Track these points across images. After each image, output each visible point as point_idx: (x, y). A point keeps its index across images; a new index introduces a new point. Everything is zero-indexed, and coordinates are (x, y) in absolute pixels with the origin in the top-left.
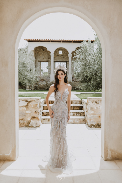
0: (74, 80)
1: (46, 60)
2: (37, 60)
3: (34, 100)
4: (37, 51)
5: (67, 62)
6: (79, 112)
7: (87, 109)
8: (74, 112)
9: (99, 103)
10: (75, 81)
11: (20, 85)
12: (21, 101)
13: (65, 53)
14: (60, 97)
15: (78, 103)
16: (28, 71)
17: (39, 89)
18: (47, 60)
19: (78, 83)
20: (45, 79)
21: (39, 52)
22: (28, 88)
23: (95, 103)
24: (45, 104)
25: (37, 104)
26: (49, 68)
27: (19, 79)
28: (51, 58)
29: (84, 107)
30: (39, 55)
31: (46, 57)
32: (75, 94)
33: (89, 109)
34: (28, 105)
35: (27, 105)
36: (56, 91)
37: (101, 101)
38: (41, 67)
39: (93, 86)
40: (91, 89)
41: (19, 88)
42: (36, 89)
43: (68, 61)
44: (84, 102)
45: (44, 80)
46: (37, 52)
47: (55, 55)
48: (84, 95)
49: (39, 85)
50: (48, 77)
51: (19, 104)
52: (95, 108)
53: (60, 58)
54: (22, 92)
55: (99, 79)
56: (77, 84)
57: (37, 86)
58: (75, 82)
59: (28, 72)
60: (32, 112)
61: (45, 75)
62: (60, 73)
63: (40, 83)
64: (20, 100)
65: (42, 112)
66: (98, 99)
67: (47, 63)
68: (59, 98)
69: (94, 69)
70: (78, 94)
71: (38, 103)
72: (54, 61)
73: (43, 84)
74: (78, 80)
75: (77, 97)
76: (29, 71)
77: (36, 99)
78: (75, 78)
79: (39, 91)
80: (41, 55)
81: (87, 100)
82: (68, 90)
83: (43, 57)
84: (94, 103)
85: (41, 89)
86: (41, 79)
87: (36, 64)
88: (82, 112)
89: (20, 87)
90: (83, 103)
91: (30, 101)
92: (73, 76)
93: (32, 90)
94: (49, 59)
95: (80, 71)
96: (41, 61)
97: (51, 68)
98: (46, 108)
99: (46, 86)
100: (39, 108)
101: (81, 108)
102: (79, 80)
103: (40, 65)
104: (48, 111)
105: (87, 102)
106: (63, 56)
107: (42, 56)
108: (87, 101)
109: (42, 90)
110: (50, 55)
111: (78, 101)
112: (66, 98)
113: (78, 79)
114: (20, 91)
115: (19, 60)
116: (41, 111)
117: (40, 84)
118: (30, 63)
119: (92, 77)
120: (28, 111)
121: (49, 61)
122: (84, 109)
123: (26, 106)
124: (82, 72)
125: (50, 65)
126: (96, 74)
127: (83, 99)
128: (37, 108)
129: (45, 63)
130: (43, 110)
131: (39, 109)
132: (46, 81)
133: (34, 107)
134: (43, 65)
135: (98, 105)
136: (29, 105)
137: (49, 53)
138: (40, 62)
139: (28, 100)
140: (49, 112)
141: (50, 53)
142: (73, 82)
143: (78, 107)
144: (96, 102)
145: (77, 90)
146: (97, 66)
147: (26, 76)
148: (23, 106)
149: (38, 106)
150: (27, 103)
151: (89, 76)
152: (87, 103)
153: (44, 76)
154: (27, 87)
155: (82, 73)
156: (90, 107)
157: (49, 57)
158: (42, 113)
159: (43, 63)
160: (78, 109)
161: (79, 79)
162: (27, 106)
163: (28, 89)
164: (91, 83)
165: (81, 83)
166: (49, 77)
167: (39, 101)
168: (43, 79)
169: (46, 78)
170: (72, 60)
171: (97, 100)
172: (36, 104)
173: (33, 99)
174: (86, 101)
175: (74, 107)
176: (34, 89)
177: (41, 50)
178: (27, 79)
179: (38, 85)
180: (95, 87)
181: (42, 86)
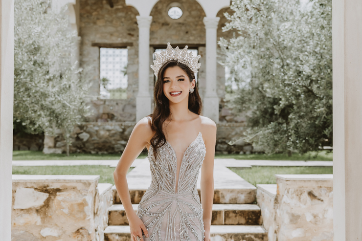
0: (228, 118)
1: (119, 41)
2: (87, 42)
3: (74, 185)
4: (88, 8)
5: (201, 49)
6: (248, 234)
7: (275, 219)
8: (229, 234)
9: (322, 198)
10: (230, 121)
11: (19, 135)
12: (21, 191)
13: (190, 16)
14: (174, 164)
15: (242, 197)
16: (50, 80)
17: (94, 149)
18: (125, 41)
19: (242, 129)
20: (116, 110)
21: (95, 10)
22: (50, 147)
23: (308, 198)
24: (116, 202)
25: (84, 200)
26: (132, 69)
27: (16, 108)
28: (138, 32)
29: (266, 215)
30: (95, 23)
31: (119, 28)
32: (230, 168)
33: (286, 219)
34: (51, 203)
35: (44, 206)
36: (158, 143)
37: (330, 189)
38: (103, 66)
39: (298, 137)
40: (290, 146)
41: (16, 147)
42: (80, 148)
43: (204, 45)
44: (266, 195)
45: (111, 117)
46: (88, 12)
47: (154, 22)
48: (266, 173)
49: (91, 136)
50: (129, 104)
51: (13, 201)
52: (309, 218)
53: (173, 32)
54: (28, 159)
55: (321, 110)
56: (238, 130)
57: (85, 136)
58: (231, 124)
59: (51, 83)
60: (64, 232)
61: (117, 96)
62: (173, 73)
63: (99, 126)
64: (16, 184)
65: (101, 232)
66: (317, 181)
67: (124, 52)
68: (170, 169)
69: (300, 72)
70: (243, 168)
71: (89, 199)
72: (151, 46)
73: (109, 130)
74: (241, 117)
75: (238, 178)
76: (54, 77)
77: (80, 181)
78: (231, 109)
79: (94, 157)
80: (100, 23)
81: (278, 187)
82: (203, 142)
83: (111, 29)
84: (305, 196)
85: (100, 149)
86: (101, 111)
87: (81, 54)
88: (256, 235)
89: (21, 142)
90: (263, 200)
91: (58, 190)
92: (222, 101)
93: (64, 152)
94: (132, 35)
95: (249, 80)
96: (100, 46)
97: (138, 70)
98: (120, 219)
99: (118, 137)
100: (92, 216)
101: (254, 218)
102: (247, 116)
103: (96, 58)
104: (126, 230)
105: (278, 194)
106: (183, 28)
107: (105, 26)
108: (278, 191)
109: (103, 155)
110: (136, 23)
111: (241, 192)
112: (196, 171)
113: (240, 111)
114: (19, 157)
115: (16, 34)
116: (99, 229)
117: (97, 131)
118: (58, 45)
119: (294, 102)
120: (47, 229)
121: (131, 44)
122: (265, 223)
123: (42, 207)
124: (256, 86)
125: (134, 58)
126: (309, 93)
127: (261, 183)
128: (84, 218)
129: (118, 51)
130: (109, 224)
131: (92, 220)
132: (120, 121)
133: (71, 214)
134: (110, 59)
135: (318, 207)
136: (54, 204)
137: (133, 16)
138: (96, 48)
139: (50, 184)
140: (128, 236)
141: (138, 14)
142: (224, 123)
143: (242, 213)
144: (311, 194)
145: (238, 153)
146: (312, 60)
147: (44, 95)
148: (28, 211)
149: (89, 210)
150: (45, 196)
151: (283, 99)
152: (276, 200)
153: (110, 100)
154: (48, 142)
155: (257, 88)
156: (288, 213)
157: (133, 31)
158: (103, 237)
159: (111, 51)
160: (243, 221)
161: (244, 112)
162: (43, 210)
163: (52, 151)
164: (292, 125)
165: (253, 127)
166: (131, 104)
167: (92, 188)
168: (108, 110)
169: (121, 107)
170: (218, 40)
171: (315, 185)
172: (80, 201)
173: (70, 181)
174: (272, 189)
175: (227, 213)
176: (74, 149)
177: (102, 3)
178: (48, 109)
179: (88, 132)
180: (307, 141)
181: (103, 140)
